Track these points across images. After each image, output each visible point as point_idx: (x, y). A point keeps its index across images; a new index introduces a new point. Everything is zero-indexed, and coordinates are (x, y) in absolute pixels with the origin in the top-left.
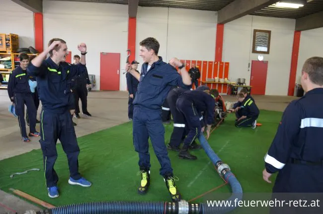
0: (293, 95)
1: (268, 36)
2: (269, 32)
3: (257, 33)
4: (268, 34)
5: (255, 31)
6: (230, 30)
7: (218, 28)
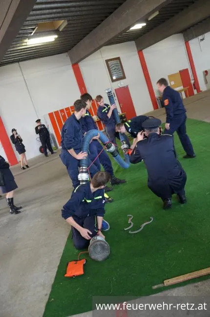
0: (158, 108)
1: (119, 63)
2: (118, 59)
3: (109, 62)
4: (118, 61)
5: (107, 61)
6: (85, 67)
7: (73, 68)
